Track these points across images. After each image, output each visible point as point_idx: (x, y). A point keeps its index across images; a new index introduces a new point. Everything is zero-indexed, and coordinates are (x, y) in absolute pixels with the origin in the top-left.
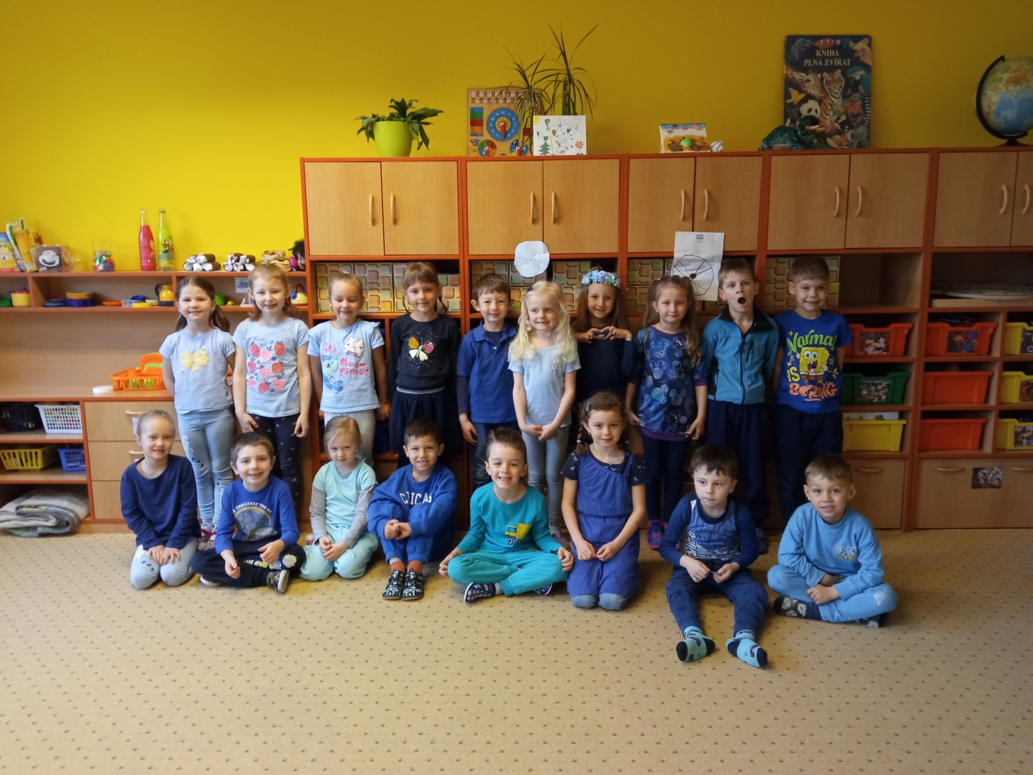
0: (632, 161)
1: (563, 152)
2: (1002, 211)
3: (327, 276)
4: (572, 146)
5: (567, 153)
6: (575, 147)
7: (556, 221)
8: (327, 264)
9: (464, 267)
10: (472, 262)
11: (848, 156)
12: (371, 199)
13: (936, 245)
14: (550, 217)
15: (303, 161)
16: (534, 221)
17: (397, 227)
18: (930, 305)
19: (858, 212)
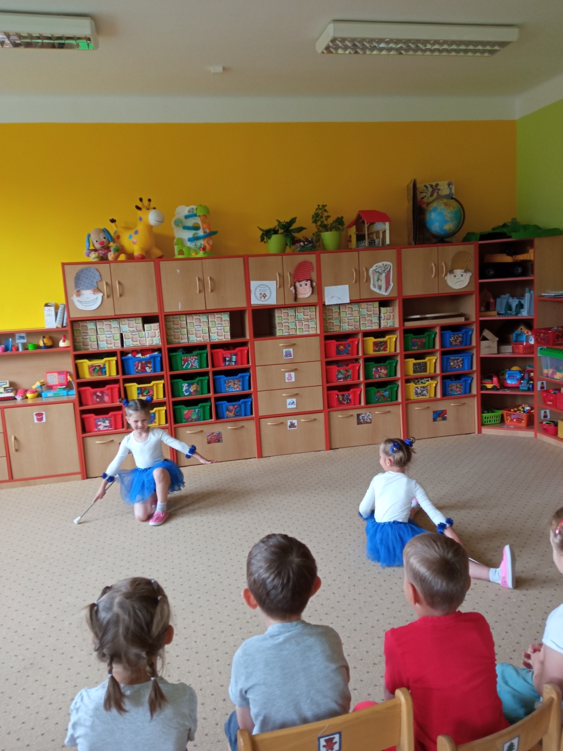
0: (250, 259)
2: (433, 276)
3: (80, 329)
7: (212, 291)
8: (80, 322)
9: (161, 318)
10: (165, 315)
11: (357, 252)
13: (404, 295)
14: (208, 289)
15: (64, 265)
16: (200, 292)
17: (121, 298)
18: (404, 325)
19: (365, 280)
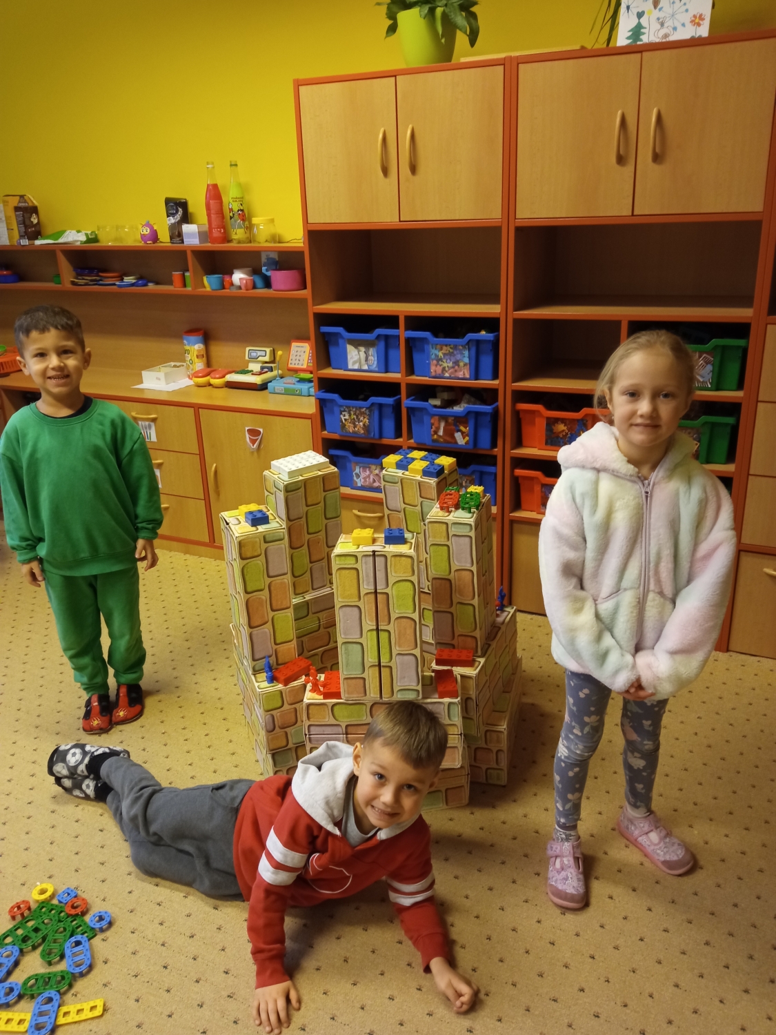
1: (666, 36)
4: (683, 25)
5: (674, 37)
6: (688, 25)
7: (657, 158)
9: (508, 238)
10: (520, 231)
12: (381, 136)
14: (646, 153)
15: (298, 84)
16: (621, 160)
